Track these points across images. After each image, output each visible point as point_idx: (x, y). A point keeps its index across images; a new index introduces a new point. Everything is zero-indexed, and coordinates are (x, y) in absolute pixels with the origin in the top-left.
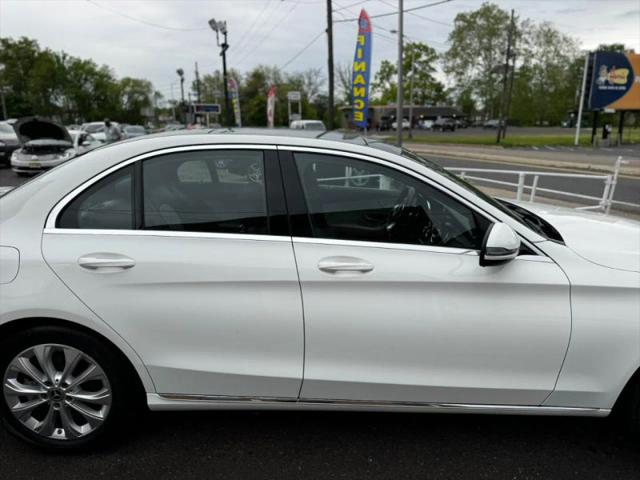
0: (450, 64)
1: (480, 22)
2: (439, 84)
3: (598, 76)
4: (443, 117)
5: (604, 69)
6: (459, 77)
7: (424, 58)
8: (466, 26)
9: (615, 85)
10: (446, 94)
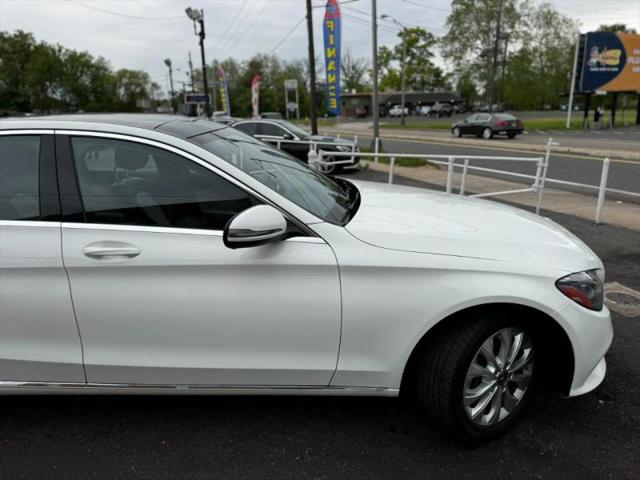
2: (438, 69)
4: (441, 103)
5: (595, 51)
6: (456, 62)
7: (422, 43)
8: (464, 10)
9: (607, 66)
10: (445, 78)
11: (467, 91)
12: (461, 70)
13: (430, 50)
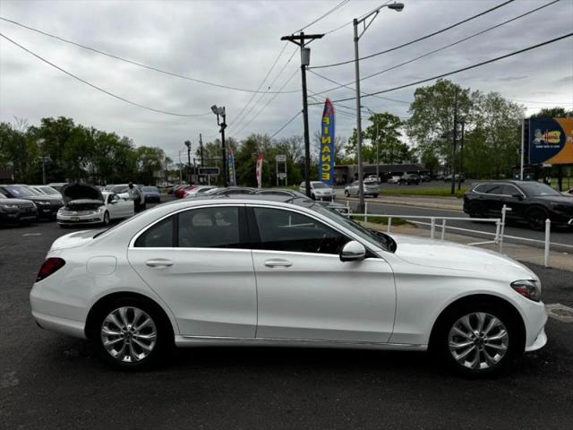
0: (413, 128)
1: (436, 94)
2: (405, 145)
3: (534, 138)
4: (409, 173)
6: (420, 140)
7: (390, 125)
8: (424, 99)
9: (550, 144)
10: (410, 153)
11: (431, 163)
12: (424, 146)
13: (398, 130)
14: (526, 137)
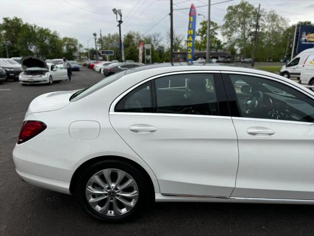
0: (225, 31)
1: (240, 10)
2: (219, 40)
3: (301, 37)
4: (221, 57)
5: (304, 34)
6: (229, 37)
7: (212, 28)
8: (232, 12)
9: (310, 41)
10: (222, 46)
11: (233, 52)
12: (231, 42)
13: (216, 31)
14: (297, 37)
